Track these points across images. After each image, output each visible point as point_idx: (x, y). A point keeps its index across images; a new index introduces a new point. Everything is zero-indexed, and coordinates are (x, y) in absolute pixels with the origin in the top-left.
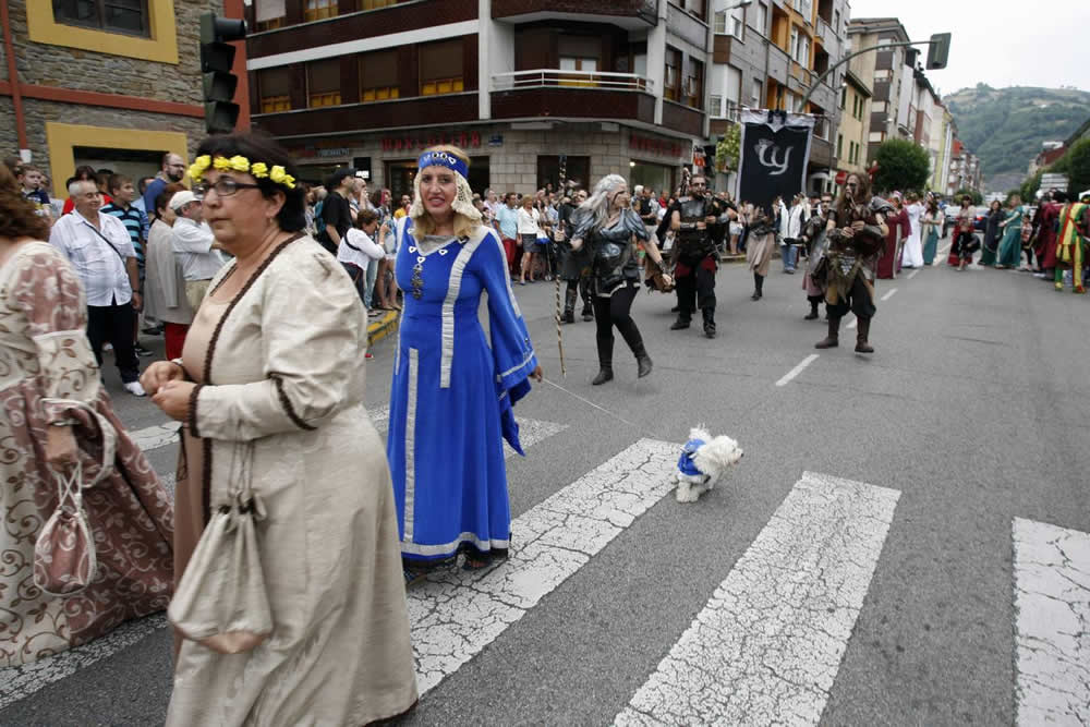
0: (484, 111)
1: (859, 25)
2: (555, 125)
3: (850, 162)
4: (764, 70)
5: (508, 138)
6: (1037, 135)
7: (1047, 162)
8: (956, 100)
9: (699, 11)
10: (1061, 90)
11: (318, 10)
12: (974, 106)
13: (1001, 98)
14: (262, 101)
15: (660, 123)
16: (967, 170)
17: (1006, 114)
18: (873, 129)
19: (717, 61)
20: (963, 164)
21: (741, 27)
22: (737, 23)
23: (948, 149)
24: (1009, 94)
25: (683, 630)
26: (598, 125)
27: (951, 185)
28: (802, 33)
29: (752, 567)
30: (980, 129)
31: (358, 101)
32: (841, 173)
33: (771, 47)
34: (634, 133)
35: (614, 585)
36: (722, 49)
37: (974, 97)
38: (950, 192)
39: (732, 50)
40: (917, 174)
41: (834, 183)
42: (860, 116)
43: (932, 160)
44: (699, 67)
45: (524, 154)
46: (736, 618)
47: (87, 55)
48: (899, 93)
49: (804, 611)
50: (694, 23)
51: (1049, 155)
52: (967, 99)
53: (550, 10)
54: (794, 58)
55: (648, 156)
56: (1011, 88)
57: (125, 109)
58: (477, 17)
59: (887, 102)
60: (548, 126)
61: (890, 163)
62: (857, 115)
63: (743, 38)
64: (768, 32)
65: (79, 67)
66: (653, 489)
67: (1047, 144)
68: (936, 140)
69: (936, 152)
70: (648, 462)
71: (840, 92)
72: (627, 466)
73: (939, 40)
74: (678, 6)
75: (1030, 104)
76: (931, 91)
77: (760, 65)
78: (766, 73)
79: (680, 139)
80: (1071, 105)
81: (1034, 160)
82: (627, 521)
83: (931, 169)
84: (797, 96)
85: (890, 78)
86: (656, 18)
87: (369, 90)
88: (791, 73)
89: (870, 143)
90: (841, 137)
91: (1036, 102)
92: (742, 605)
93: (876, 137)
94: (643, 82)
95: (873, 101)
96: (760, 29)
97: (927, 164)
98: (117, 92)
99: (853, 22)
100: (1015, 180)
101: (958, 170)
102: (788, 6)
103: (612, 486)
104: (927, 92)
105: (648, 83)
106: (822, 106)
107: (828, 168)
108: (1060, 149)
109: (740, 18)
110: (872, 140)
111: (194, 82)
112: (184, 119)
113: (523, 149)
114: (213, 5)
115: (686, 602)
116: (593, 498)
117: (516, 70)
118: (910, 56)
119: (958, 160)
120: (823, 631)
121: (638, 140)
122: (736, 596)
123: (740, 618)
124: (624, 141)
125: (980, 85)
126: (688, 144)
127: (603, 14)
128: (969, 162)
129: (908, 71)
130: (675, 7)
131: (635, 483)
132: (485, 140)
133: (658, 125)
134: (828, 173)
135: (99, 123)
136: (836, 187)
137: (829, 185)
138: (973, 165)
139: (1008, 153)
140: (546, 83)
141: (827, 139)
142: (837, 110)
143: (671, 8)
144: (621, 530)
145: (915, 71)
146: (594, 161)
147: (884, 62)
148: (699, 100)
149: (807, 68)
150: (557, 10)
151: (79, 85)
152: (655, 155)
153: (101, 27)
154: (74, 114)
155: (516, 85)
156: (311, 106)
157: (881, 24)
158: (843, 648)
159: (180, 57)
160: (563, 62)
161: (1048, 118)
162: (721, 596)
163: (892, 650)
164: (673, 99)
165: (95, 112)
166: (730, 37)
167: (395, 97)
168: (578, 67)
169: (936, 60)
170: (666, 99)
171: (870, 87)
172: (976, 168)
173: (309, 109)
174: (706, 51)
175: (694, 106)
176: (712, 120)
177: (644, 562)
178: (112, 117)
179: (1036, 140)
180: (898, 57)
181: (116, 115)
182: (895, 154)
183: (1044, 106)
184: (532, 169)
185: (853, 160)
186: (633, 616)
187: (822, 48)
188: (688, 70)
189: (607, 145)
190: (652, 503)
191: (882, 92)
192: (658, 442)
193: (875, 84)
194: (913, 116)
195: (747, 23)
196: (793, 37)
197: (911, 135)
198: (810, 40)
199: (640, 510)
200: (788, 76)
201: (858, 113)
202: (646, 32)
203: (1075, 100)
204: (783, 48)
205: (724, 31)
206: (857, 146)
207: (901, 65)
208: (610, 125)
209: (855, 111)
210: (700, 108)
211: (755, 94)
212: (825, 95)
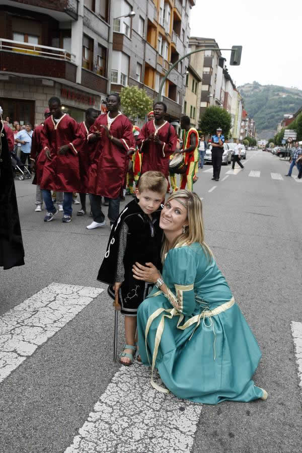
1: (195, 41)
2: (10, 78)
4: (143, 57)
6: (281, 111)
7: (286, 125)
8: (244, 89)
9: (104, 16)
10: (291, 89)
12: (252, 93)
13: (264, 90)
15: (80, 83)
16: (249, 127)
17: (267, 99)
18: (202, 100)
19: (115, 49)
20: (247, 123)
21: (129, 30)
22: (127, 27)
23: (240, 114)
24: (268, 88)
25: (66, 447)
26: (40, 81)
27: (241, 134)
28: (164, 39)
29: (125, 379)
30: (254, 105)
33: (147, 45)
34: (63, 88)
35: (11, 411)
36: (118, 41)
37: (252, 88)
38: (241, 138)
39: (124, 43)
42: (196, 92)
43: (233, 120)
44: (104, 51)
46: (110, 428)
48: (215, 81)
49: (162, 413)
50: (100, 22)
51: (287, 122)
52: (249, 89)
54: (160, 53)
55: (73, 104)
56: (268, 85)
59: (210, 85)
60: (6, 78)
61: (212, 119)
63: (131, 37)
64: (145, 35)
66: (55, 322)
67: (286, 115)
68: (234, 109)
69: (234, 116)
70: (55, 300)
71: (185, 76)
72: (38, 305)
73: (236, 49)
74: (91, 10)
75: (278, 95)
76: (232, 82)
77: (141, 55)
78: (144, 60)
79: (93, 95)
80: (296, 97)
81: (280, 124)
82: (30, 350)
83: (232, 124)
84: (161, 76)
85: (211, 72)
86: (77, 15)
89: (201, 108)
90: (185, 103)
91: (281, 94)
92: (116, 414)
93: (204, 105)
94: (69, 55)
95: (203, 84)
96: (140, 32)
97: (230, 121)
99: (192, 38)
100: (272, 134)
101: (245, 126)
102: (156, 22)
103: (23, 322)
104: (229, 82)
105: (72, 56)
106: (175, 83)
108: (292, 119)
109: (129, 24)
110: (201, 106)
115: (71, 419)
116: (6, 333)
118: (221, 61)
119: (245, 121)
120: (177, 429)
121: (65, 92)
122: (111, 407)
123: (114, 427)
124: (58, 93)
125: (255, 82)
126: (98, 99)
127: (41, 6)
128: (250, 122)
129: (220, 70)
130: (88, 10)
131: (42, 318)
133: (78, 84)
138: (252, 124)
139: (268, 119)
140: (3, 48)
141: (178, 103)
142: (183, 86)
143: (86, 11)
144: (25, 358)
145: (223, 70)
147: (208, 63)
148: (104, 71)
149: (167, 60)
152: (78, 104)
157: (206, 41)
158: (190, 441)
160: (15, 36)
161: (286, 102)
162: (101, 408)
163: (226, 437)
164: (88, 68)
166: (123, 35)
168: (26, 41)
169: (235, 60)
170: (83, 68)
171: (201, 76)
172: (254, 126)
174: (108, 41)
175: (101, 75)
176: (112, 85)
177: (40, 385)
179: (280, 113)
180: (215, 62)
182: (214, 114)
183: (284, 96)
185: (192, 116)
186: (24, 440)
187: (175, 50)
188: (97, 51)
189: (46, 94)
190: (53, 333)
191: (207, 80)
192: (64, 285)
193: (203, 75)
194: (223, 95)
195: (132, 28)
196: (159, 41)
197: (222, 105)
198: (169, 44)
199: (42, 340)
200: (157, 63)
201: (195, 90)
202: (70, 23)
203: (297, 94)
204: (154, 47)
205: (119, 31)
206: (194, 108)
207: (217, 65)
208: (48, 81)
209: (193, 89)
210: (105, 76)
211: (138, 72)
212: (177, 77)
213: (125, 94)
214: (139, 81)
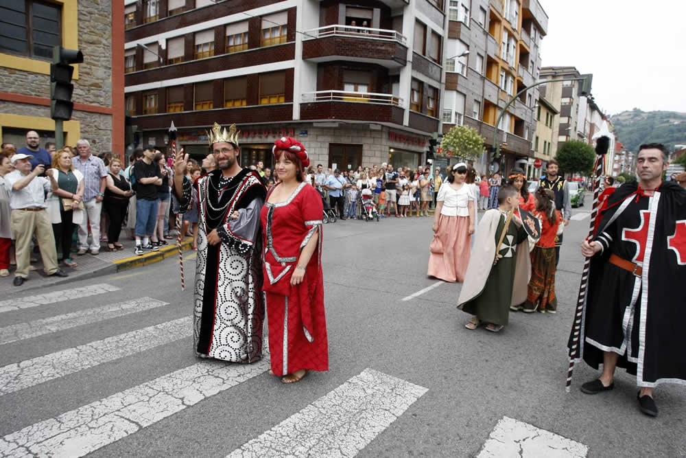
0: (296, 115)
1: (551, 71)
2: (340, 124)
3: (544, 154)
4: (482, 95)
5: (311, 132)
6: (672, 140)
8: (620, 118)
9: (436, 58)
11: (203, 53)
12: (632, 122)
13: (648, 118)
14: (168, 106)
15: (407, 125)
16: (626, 161)
17: (652, 127)
18: (561, 133)
19: (447, 89)
20: (623, 157)
21: (465, 69)
22: (463, 66)
23: (613, 147)
24: (653, 115)
26: (368, 125)
27: (615, 170)
28: (508, 73)
30: (635, 136)
31: (223, 107)
32: (537, 160)
33: (486, 80)
34: (391, 131)
36: (452, 81)
37: (632, 116)
39: (459, 82)
40: (587, 162)
41: (533, 167)
42: (551, 125)
44: (436, 91)
45: (320, 142)
47: (17, 72)
48: (577, 112)
50: (433, 66)
51: (678, 153)
52: (627, 117)
53: (338, 55)
54: (503, 88)
55: (402, 146)
56: (655, 112)
57: (40, 105)
58: (294, 59)
59: (569, 117)
60: (336, 125)
61: (569, 155)
62: (549, 125)
63: (467, 75)
64: (484, 72)
65: (12, 79)
67: (677, 146)
71: (536, 109)
73: (584, 78)
74: (420, 55)
75: (668, 122)
76: (599, 112)
77: (479, 92)
78: (483, 97)
79: (424, 136)
82: (196, 400)
84: (505, 112)
85: (571, 103)
86: (405, 61)
87: (230, 101)
88: (500, 97)
89: (558, 142)
90: (537, 138)
91: (671, 120)
93: (563, 139)
94: (396, 100)
95: (560, 116)
96: (478, 70)
98: (36, 95)
99: (543, 69)
101: (619, 161)
102: (498, 57)
103: (213, 371)
104: (596, 112)
105: (400, 100)
106: (522, 118)
107: (528, 157)
108: (685, 150)
109: (465, 63)
110: (559, 140)
111: (89, 90)
112: (80, 113)
113: (320, 139)
114: (104, 45)
116: (191, 380)
117: (317, 90)
119: (620, 154)
121: (394, 135)
124: (385, 136)
125: (635, 109)
127: (371, 58)
128: (627, 155)
129: (583, 99)
130: (418, 55)
132: (297, 133)
134: (527, 160)
135: (22, 113)
136: (534, 169)
137: (530, 167)
138: (630, 158)
140: (334, 98)
141: (526, 139)
142: (533, 121)
143: (416, 55)
144: (184, 407)
145: (588, 99)
146: (365, 148)
147: (567, 93)
148: (435, 111)
149: (512, 94)
150: (342, 55)
151: (10, 90)
152: (406, 145)
153: (30, 57)
154: (4, 107)
155: (317, 99)
156: (196, 109)
157: (565, 70)
159: (80, 75)
160: (346, 86)
161: (679, 131)
164: (417, 110)
165: (20, 106)
166: (457, 74)
167: (244, 105)
168: (356, 90)
169: (583, 90)
170: (411, 110)
171: (558, 109)
172: (633, 160)
173: (194, 111)
174: (440, 82)
175: (432, 115)
176: (444, 124)
178: (31, 110)
179: (672, 144)
180: (575, 91)
181: (33, 108)
182: (573, 149)
183: (676, 123)
184: (326, 151)
185: (546, 153)
187: (522, 83)
188: (427, 92)
189: (374, 138)
190: (228, 387)
191: (566, 111)
193: (561, 106)
194: (588, 127)
195: (469, 67)
196: (502, 76)
197: (586, 138)
198: (514, 78)
199: (213, 392)
200: (498, 99)
201: (549, 123)
202: (399, 69)
204: (495, 83)
205: (453, 71)
206: (549, 143)
207: (578, 96)
208: (375, 125)
209: (547, 122)
210: (436, 117)
211: (476, 108)
212: (524, 111)
213: (453, 134)
214: (477, 119)
